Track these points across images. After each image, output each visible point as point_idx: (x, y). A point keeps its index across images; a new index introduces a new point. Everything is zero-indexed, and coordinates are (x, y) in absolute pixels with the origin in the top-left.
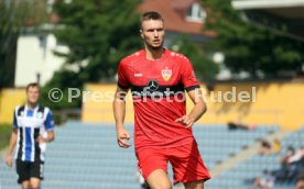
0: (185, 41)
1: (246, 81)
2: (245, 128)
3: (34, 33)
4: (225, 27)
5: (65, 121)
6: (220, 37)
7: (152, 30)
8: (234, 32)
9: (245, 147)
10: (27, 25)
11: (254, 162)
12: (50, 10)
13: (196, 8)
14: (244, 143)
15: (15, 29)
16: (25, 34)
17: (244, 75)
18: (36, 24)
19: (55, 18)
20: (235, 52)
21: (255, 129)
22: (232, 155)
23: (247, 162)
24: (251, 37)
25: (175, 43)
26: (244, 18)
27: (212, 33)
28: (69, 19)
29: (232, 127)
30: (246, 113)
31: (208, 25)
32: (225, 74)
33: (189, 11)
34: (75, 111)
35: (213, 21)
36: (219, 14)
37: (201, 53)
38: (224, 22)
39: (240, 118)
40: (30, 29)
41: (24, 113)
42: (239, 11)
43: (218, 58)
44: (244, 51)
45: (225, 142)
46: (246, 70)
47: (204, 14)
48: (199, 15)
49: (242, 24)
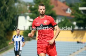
0: (65, 18)
1: (82, 30)
2: (82, 43)
3: (23, 15)
4: (77, 15)
5: (31, 40)
6: (75, 18)
7: (41, 9)
8: (79, 16)
9: (82, 48)
10: (21, 13)
11: (84, 52)
12: (28, 9)
13: (69, 9)
14: (81, 47)
15: (18, 14)
16: (21, 15)
17: (82, 28)
18: (24, 13)
19: (29, 11)
20: (79, 22)
21: (84, 43)
22: (78, 50)
23: (82, 52)
24: (84, 18)
25: (62, 19)
26: (82, 12)
27: (73, 16)
28: (33, 12)
29: (78, 42)
30: (82, 39)
31: (72, 14)
32: (76, 28)
33: (67, 10)
34: (34, 37)
35: (73, 13)
36: (75, 11)
37: (70, 22)
38: (76, 13)
39: (80, 40)
40: (22, 14)
41: (16, 37)
42: (81, 11)
43: (75, 23)
44: (82, 22)
45: (76, 46)
46: (82, 27)
47: (71, 11)
48: (70, 11)
49: (82, 14)
